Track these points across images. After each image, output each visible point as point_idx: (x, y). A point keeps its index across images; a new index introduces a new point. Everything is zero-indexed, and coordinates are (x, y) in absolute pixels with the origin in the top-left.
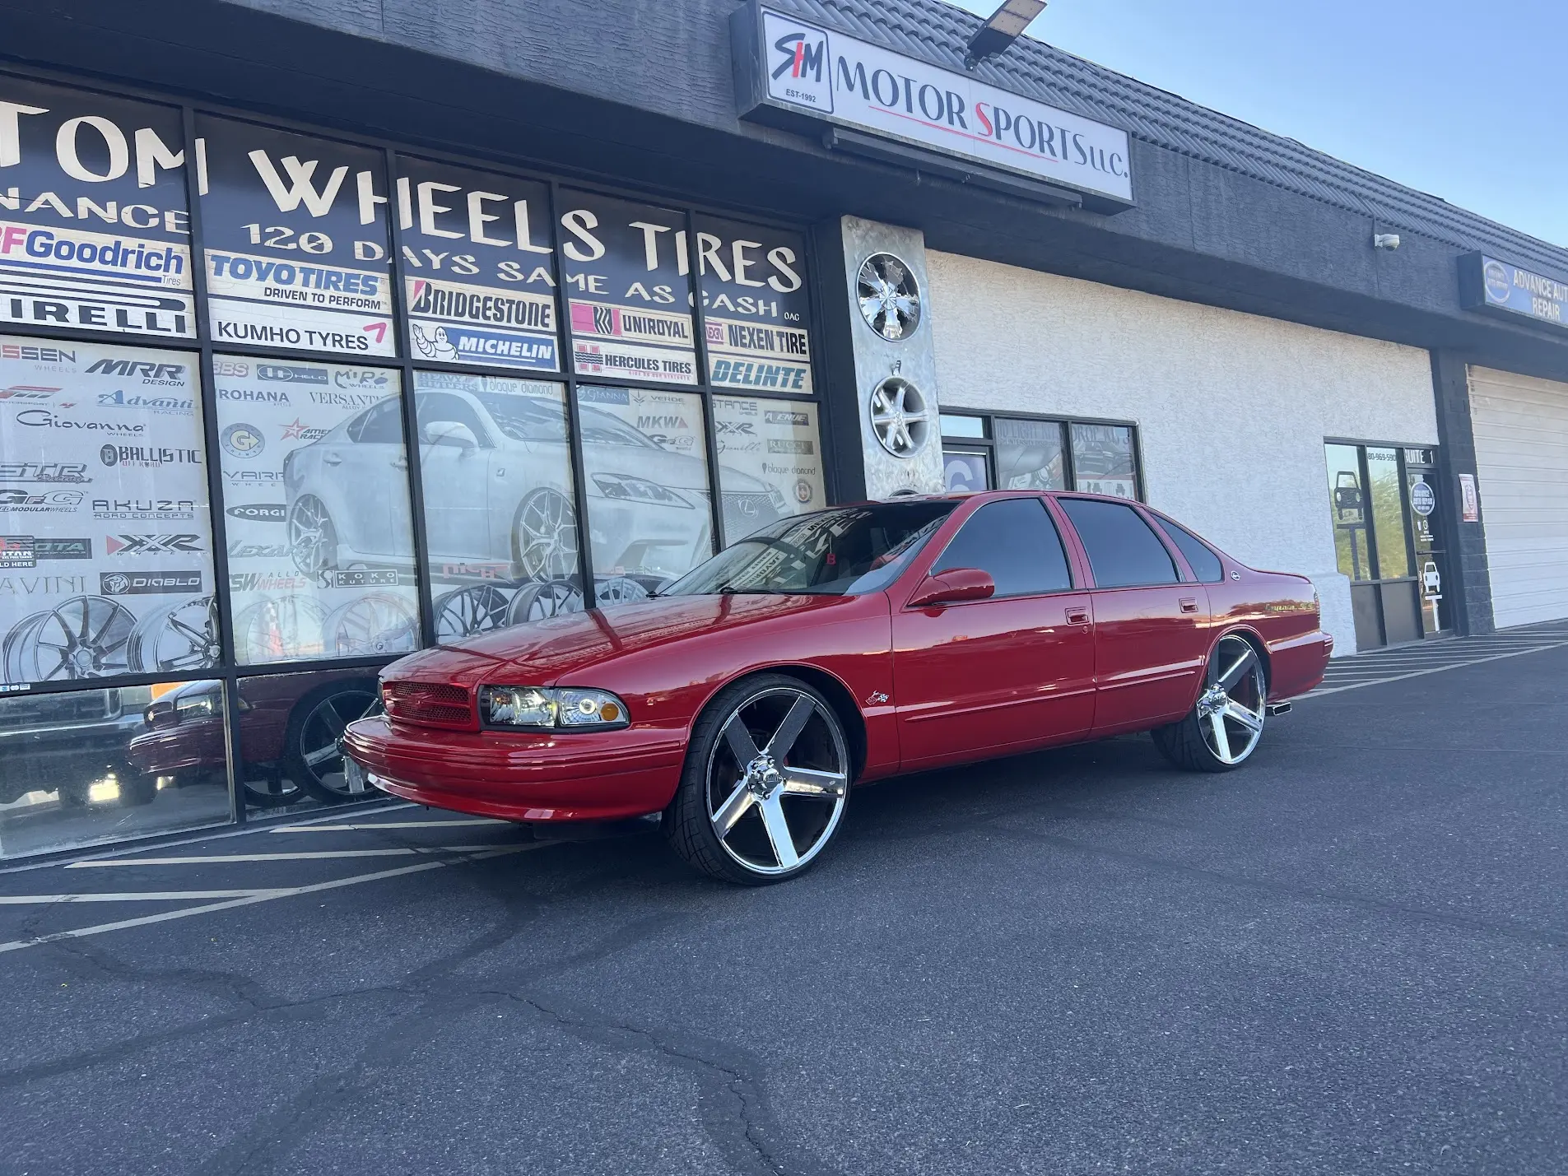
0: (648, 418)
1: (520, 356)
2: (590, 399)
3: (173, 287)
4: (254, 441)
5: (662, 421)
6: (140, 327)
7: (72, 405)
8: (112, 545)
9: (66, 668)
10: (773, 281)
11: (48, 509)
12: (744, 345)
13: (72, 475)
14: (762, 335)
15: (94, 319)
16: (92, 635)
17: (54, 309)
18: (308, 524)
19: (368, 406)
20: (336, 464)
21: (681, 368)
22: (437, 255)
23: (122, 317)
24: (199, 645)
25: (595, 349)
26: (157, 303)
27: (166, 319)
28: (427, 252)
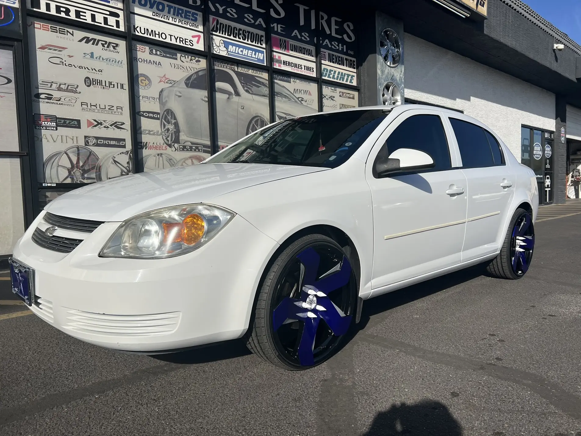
0: (297, 90)
1: (251, 57)
2: (277, 79)
3: (115, 6)
4: (147, 82)
5: (302, 92)
6: (101, 23)
7: (72, 56)
8: (89, 124)
9: (70, 178)
10: (345, 36)
11: (62, 104)
12: (333, 62)
13: (72, 89)
14: (340, 59)
15: (81, 17)
16: (81, 164)
17: (64, 10)
18: (169, 122)
19: (193, 72)
20: (180, 96)
21: (310, 69)
22: (221, 7)
23: (93, 17)
24: (125, 172)
25: (279, 57)
26: (108, 13)
27: (112, 21)
28: (217, 5)
